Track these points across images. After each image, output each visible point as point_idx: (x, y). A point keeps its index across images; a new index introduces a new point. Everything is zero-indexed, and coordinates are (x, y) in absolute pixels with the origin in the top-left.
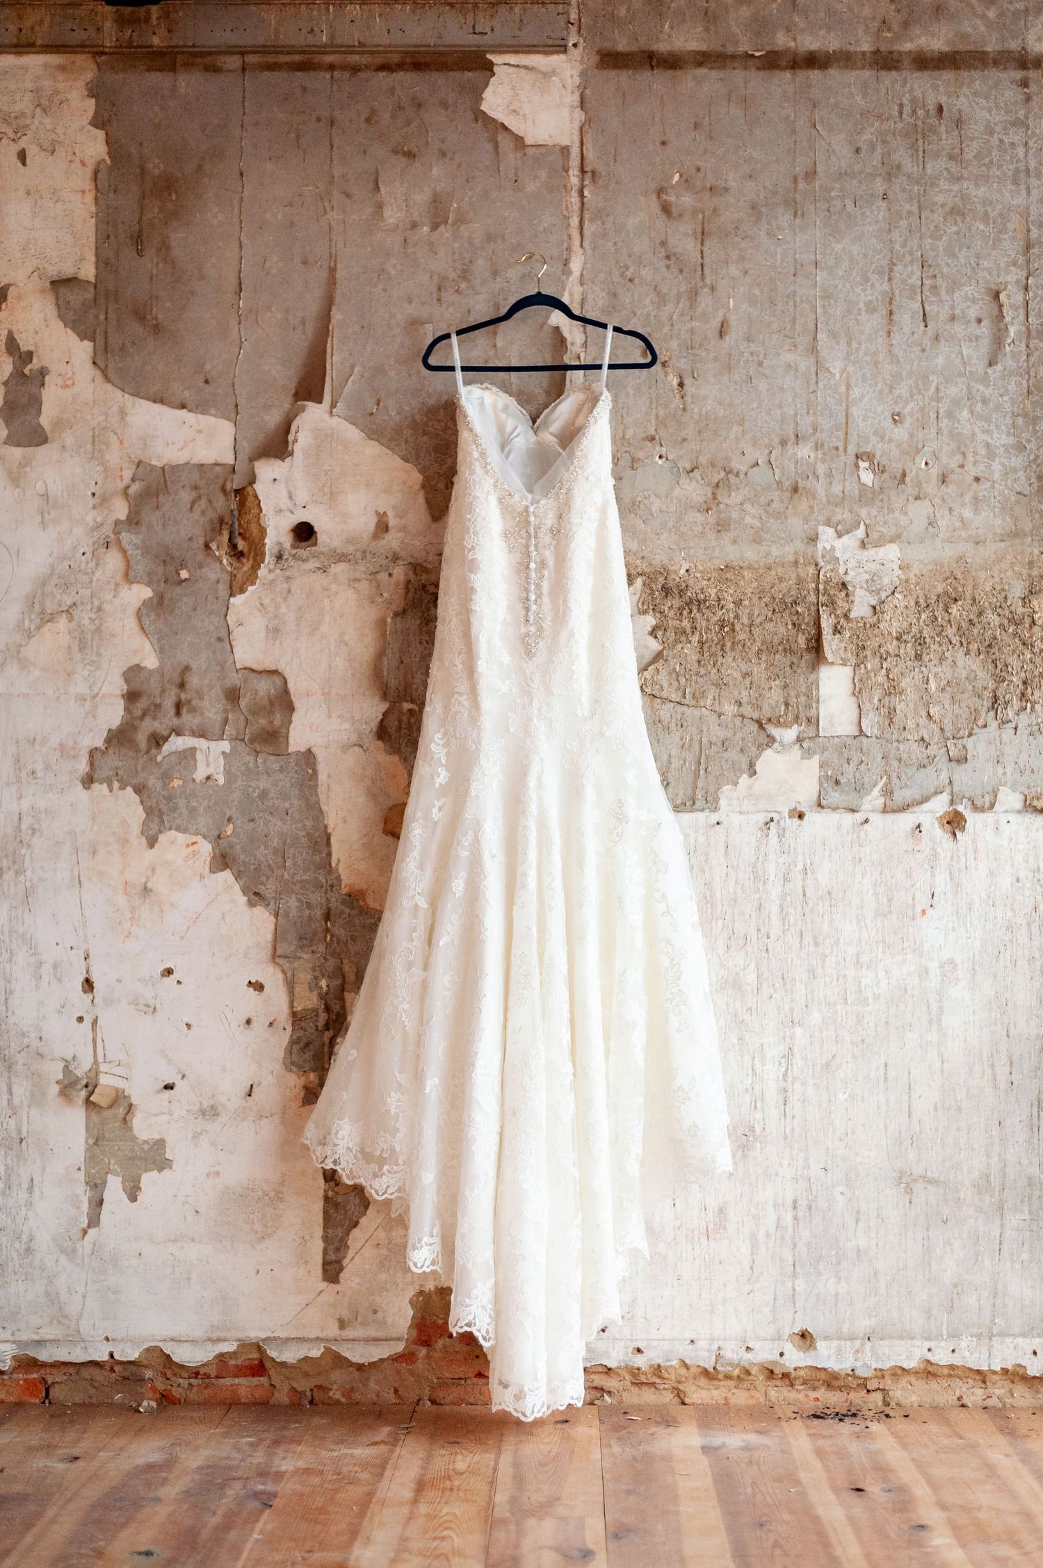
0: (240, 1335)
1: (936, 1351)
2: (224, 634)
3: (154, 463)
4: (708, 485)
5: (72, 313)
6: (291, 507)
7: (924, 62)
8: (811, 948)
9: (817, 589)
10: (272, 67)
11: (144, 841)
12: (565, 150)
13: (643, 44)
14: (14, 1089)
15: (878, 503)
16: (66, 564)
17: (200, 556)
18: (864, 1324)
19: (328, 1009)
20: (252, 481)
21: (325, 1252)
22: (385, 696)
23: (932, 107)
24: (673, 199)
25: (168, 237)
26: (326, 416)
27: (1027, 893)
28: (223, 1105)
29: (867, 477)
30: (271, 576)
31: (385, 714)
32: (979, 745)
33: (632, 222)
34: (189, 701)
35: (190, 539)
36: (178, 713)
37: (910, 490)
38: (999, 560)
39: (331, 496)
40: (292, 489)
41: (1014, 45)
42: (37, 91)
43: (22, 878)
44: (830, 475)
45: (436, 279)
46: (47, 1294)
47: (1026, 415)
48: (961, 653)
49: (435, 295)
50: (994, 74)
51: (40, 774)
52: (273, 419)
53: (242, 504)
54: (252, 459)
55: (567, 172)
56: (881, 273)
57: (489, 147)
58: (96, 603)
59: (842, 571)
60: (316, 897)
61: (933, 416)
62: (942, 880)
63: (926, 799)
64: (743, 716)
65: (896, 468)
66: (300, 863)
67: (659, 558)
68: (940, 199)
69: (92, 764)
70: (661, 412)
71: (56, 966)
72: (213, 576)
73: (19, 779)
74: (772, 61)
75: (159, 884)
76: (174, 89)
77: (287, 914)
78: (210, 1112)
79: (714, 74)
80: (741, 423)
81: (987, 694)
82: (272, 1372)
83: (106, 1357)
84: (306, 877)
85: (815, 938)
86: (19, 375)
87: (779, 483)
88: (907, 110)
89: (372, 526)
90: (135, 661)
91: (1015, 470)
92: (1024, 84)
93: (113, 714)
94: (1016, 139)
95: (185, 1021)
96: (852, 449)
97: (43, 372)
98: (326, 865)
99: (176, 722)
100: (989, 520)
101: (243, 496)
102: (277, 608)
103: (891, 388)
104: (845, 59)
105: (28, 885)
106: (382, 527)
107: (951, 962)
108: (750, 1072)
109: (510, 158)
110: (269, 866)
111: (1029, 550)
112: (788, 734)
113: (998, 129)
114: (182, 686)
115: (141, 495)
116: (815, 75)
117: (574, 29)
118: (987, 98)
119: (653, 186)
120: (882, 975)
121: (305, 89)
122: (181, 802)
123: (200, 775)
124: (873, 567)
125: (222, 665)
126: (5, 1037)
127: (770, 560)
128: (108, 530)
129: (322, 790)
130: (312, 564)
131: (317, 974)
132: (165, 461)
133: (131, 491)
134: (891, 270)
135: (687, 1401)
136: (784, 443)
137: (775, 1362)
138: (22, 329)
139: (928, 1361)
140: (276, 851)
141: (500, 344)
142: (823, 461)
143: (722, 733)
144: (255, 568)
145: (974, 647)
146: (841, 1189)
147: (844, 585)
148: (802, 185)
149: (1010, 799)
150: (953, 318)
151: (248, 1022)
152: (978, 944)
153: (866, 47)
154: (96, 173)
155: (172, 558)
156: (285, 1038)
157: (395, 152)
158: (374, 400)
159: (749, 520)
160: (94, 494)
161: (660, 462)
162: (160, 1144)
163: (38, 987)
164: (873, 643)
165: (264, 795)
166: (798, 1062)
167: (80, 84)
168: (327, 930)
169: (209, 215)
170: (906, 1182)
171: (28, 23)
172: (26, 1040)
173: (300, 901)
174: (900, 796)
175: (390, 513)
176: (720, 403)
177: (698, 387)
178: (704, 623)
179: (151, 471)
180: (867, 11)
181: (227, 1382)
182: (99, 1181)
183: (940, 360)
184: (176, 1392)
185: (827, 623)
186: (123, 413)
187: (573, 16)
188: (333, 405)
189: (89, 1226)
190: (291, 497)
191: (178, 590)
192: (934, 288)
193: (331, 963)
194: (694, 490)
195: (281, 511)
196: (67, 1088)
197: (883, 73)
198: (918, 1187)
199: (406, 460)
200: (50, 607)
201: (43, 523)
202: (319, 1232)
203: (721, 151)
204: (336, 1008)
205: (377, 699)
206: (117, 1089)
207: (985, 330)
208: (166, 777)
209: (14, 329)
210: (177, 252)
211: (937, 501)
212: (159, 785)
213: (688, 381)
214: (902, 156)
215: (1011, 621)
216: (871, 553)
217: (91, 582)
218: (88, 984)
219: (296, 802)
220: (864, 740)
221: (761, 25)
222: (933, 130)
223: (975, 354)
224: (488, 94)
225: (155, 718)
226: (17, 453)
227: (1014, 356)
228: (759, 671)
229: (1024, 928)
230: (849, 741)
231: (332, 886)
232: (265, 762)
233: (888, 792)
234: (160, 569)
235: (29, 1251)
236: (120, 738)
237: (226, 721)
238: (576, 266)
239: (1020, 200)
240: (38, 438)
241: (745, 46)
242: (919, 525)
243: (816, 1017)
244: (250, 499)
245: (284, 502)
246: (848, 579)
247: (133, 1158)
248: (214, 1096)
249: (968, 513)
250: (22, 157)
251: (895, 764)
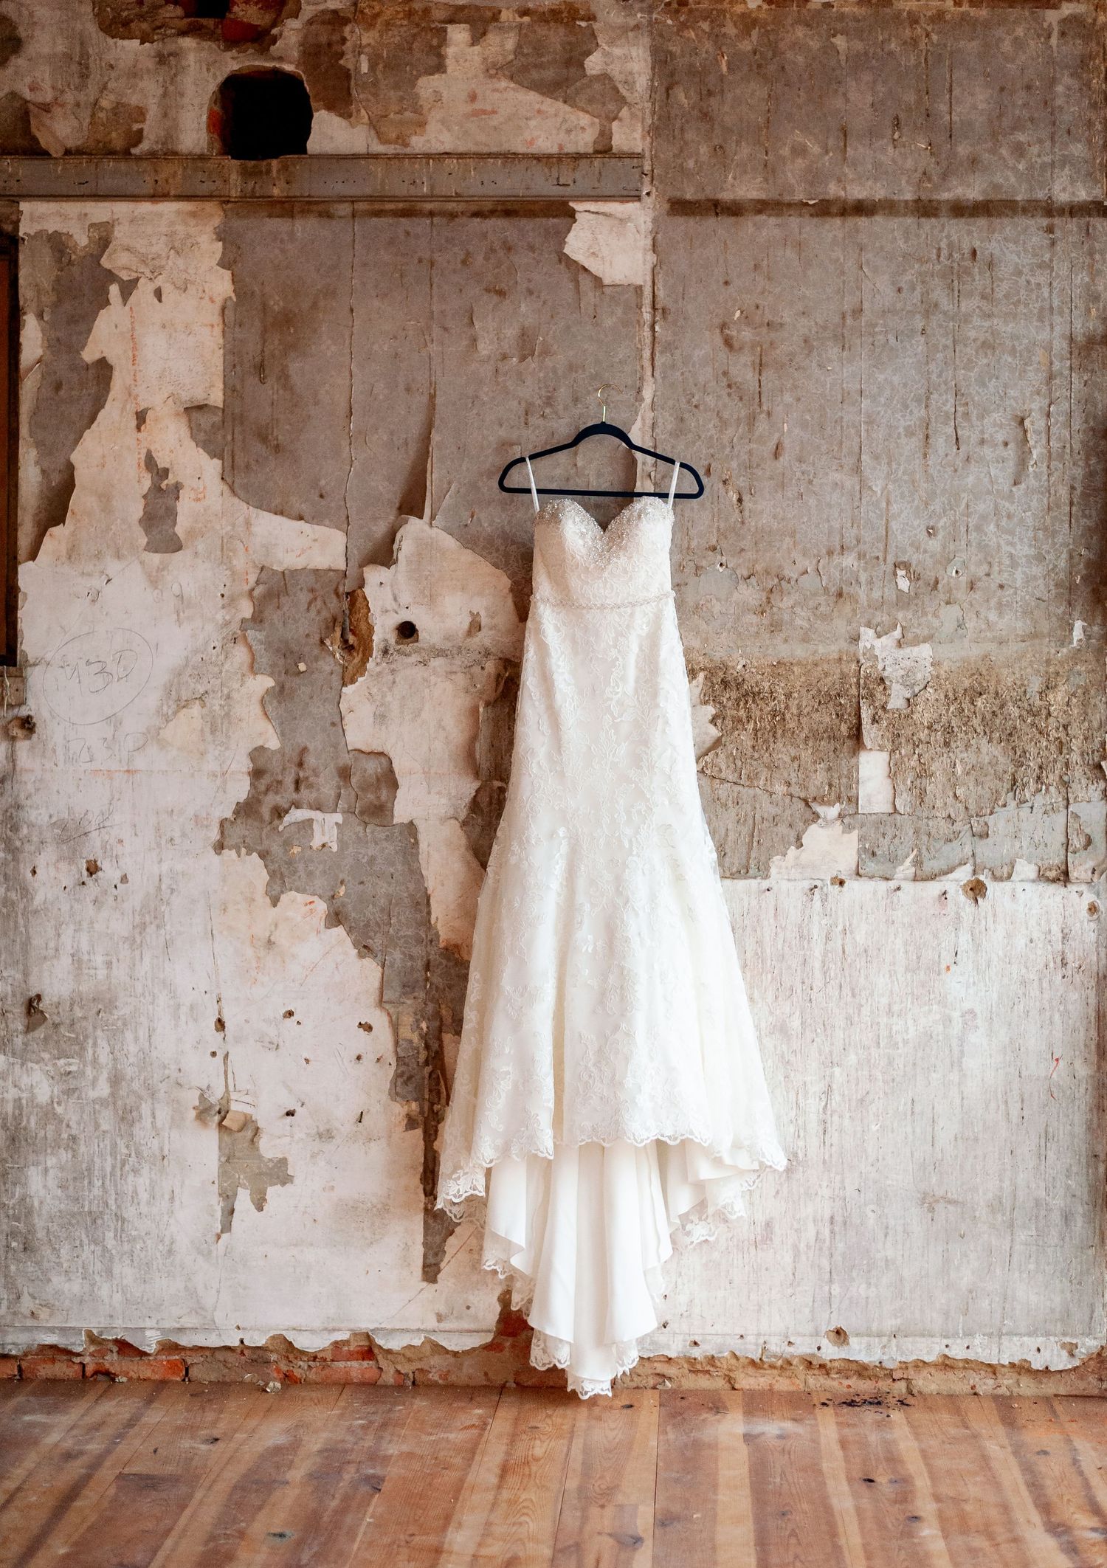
0: (352, 1326)
1: (954, 1347)
2: (337, 720)
3: (275, 568)
4: (763, 590)
5: (202, 434)
6: (396, 607)
7: (960, 210)
8: (849, 999)
9: (858, 683)
10: (378, 214)
11: (268, 899)
12: (639, 290)
13: (709, 193)
14: (158, 1113)
15: (913, 607)
16: (199, 657)
17: (316, 651)
18: (890, 1324)
19: (427, 1047)
20: (362, 584)
21: (425, 1256)
22: (477, 774)
23: (967, 251)
24: (734, 333)
25: (286, 366)
26: (427, 527)
27: (1039, 952)
28: (337, 1129)
29: (904, 584)
30: (378, 669)
31: (478, 791)
32: (998, 823)
33: (698, 354)
34: (307, 778)
35: (308, 636)
36: (297, 789)
37: (942, 596)
38: (1019, 659)
39: (431, 599)
40: (397, 592)
41: (1041, 195)
42: (170, 236)
43: (162, 932)
44: (870, 582)
45: (523, 405)
46: (186, 1287)
47: (1045, 529)
48: (985, 741)
49: (523, 419)
50: (1024, 221)
51: (177, 841)
52: (380, 529)
53: (352, 604)
54: (361, 566)
55: (640, 308)
56: (918, 401)
57: (571, 285)
58: (226, 691)
59: (880, 667)
60: (418, 951)
61: (963, 529)
62: (964, 939)
63: (951, 870)
64: (791, 796)
65: (930, 575)
66: (403, 920)
67: (719, 655)
68: (972, 334)
69: (222, 833)
70: (722, 525)
71: (192, 1008)
72: (328, 669)
73: (159, 845)
74: (824, 209)
75: (281, 938)
76: (292, 234)
77: (392, 965)
78: (326, 1135)
79: (772, 221)
80: (793, 535)
81: (1008, 777)
82: (380, 1358)
83: (237, 1343)
84: (409, 933)
85: (853, 990)
86: (157, 490)
87: (826, 589)
88: (944, 253)
89: (466, 626)
90: (260, 743)
91: (1035, 578)
92: (1050, 230)
93: (241, 790)
94: (1042, 280)
95: (304, 1057)
96: (891, 559)
97: (177, 487)
98: (426, 923)
99: (295, 796)
100: (1009, 623)
101: (354, 599)
102: (384, 696)
103: (927, 504)
104: (889, 207)
105: (168, 937)
106: (475, 626)
107: (971, 1012)
108: (795, 1105)
109: (590, 297)
110: (377, 923)
111: (1047, 650)
112: (832, 812)
113: (1026, 270)
114: (301, 765)
115: (264, 597)
116: (863, 222)
117: (647, 180)
118: (1016, 243)
119: (717, 321)
120: (910, 1022)
121: (408, 233)
122: (301, 867)
123: (316, 843)
124: (908, 664)
125: (335, 746)
126: (149, 1069)
127: (817, 657)
128: (235, 627)
129: (422, 858)
130: (414, 658)
131: (418, 1017)
132: (285, 566)
133: (256, 593)
134: (928, 398)
135: (737, 1386)
136: (830, 553)
137: (813, 1355)
138: (159, 449)
139: (946, 1356)
140: (382, 910)
141: (580, 464)
142: (865, 570)
143: (774, 810)
144: (364, 661)
145: (996, 735)
146: (872, 1207)
147: (882, 680)
148: (849, 321)
149: (1026, 870)
150: (982, 442)
151: (359, 1058)
152: (995, 996)
153: (909, 196)
154: (223, 309)
155: (292, 652)
156: (391, 1071)
157: (488, 290)
158: (468, 514)
159: (798, 622)
160: (223, 596)
161: (721, 570)
162: (283, 1162)
163: (176, 1026)
164: (906, 732)
165: (372, 860)
166: (836, 1097)
167: (209, 229)
168: (427, 979)
169: (323, 347)
170: (929, 1202)
171: (163, 176)
172: (167, 1072)
173: (403, 953)
174: (930, 866)
175: (483, 613)
176: (775, 517)
177: (755, 503)
178: (758, 713)
179: (273, 574)
180: (909, 164)
181: (341, 1364)
182: (230, 1193)
183: (970, 480)
184: (297, 1373)
185: (866, 714)
186: (248, 524)
187: (647, 168)
188: (433, 517)
189: (222, 1232)
190: (395, 599)
191: (297, 680)
192: (967, 414)
193: (430, 1008)
194: (750, 594)
195: (387, 611)
196: (202, 1113)
197: (923, 220)
198: (940, 1207)
199: (496, 566)
200: (185, 695)
201: (179, 621)
202: (420, 1238)
203: (777, 290)
204: (435, 1046)
205: (471, 778)
206: (245, 1115)
207: (1011, 452)
208: (287, 844)
209: (152, 448)
210: (296, 379)
211: (966, 605)
212: (281, 851)
213: (746, 498)
214: (939, 295)
215: (1030, 712)
216: (907, 651)
217: (221, 672)
218: (220, 1024)
219: (400, 867)
220: (898, 817)
221: (814, 176)
222: (967, 272)
223: (1002, 474)
224: (570, 238)
225: (277, 793)
226: (156, 558)
227: (1037, 476)
228: (806, 755)
229: (1036, 984)
230: (886, 817)
231: (431, 941)
232: (373, 833)
233: (918, 863)
234: (281, 662)
235: (170, 1252)
236: (246, 810)
237: (339, 796)
238: (647, 394)
239: (1044, 335)
240: (174, 545)
241: (800, 196)
242: (949, 626)
243: (852, 1059)
244: (360, 600)
245: (390, 604)
246: (885, 674)
247: (261, 1174)
248: (329, 1121)
249: (993, 616)
250: (158, 294)
251: (925, 838)
